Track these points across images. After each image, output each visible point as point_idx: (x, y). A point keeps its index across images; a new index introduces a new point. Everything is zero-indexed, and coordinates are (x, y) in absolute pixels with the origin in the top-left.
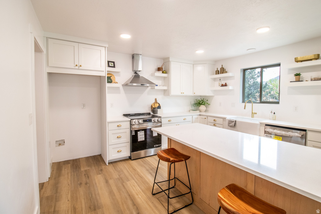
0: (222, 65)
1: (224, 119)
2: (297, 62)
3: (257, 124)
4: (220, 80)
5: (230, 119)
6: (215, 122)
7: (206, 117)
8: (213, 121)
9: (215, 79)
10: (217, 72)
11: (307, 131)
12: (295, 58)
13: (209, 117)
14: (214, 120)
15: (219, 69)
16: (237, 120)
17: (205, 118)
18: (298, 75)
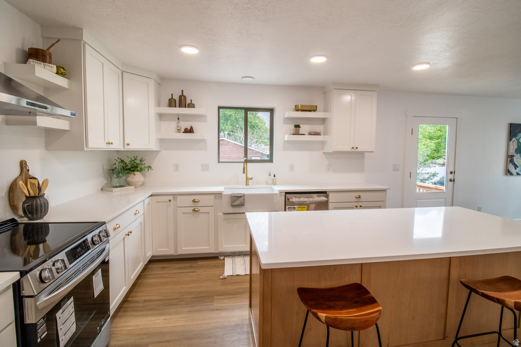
0: (182, 91)
1: (219, 195)
2: (297, 110)
3: (276, 194)
4: (178, 119)
5: (234, 194)
6: (196, 204)
7: (171, 198)
8: (191, 204)
9: (161, 116)
10: (172, 103)
11: (328, 193)
12: (296, 106)
13: (179, 197)
14: (194, 201)
15: (176, 97)
16: (245, 193)
17: (170, 201)
18: (297, 126)
